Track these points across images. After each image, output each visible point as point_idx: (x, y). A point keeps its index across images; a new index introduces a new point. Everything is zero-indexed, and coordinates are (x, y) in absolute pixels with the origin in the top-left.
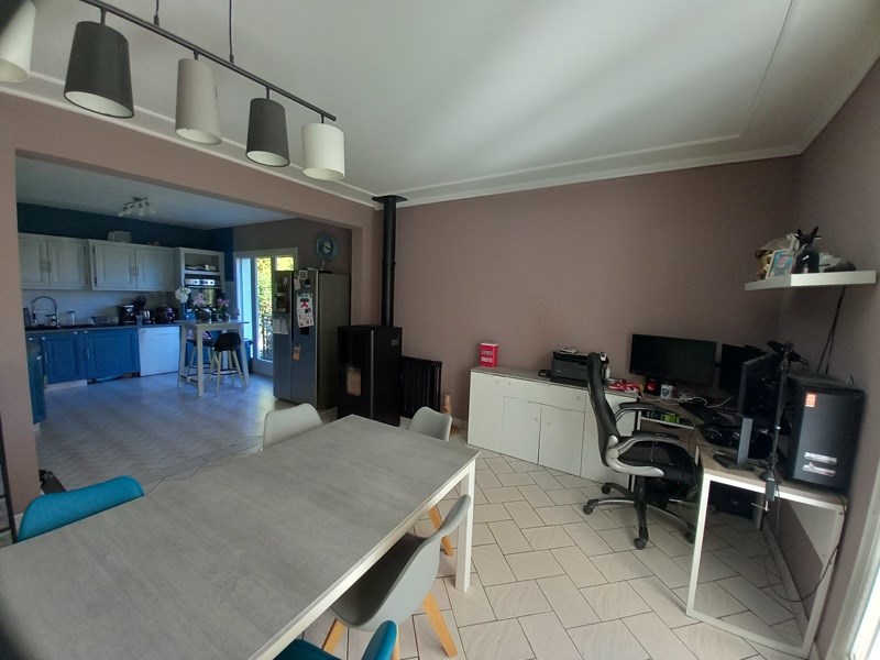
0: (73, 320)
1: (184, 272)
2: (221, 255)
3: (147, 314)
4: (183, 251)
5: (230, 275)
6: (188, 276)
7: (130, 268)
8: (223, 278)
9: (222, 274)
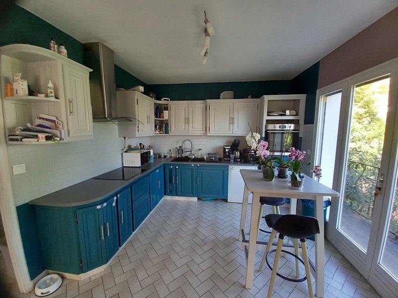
0: (199, 155)
1: (266, 117)
2: (302, 98)
3: (238, 154)
4: (267, 98)
5: (310, 117)
6: (268, 122)
7: (230, 118)
8: (302, 122)
9: (301, 117)
